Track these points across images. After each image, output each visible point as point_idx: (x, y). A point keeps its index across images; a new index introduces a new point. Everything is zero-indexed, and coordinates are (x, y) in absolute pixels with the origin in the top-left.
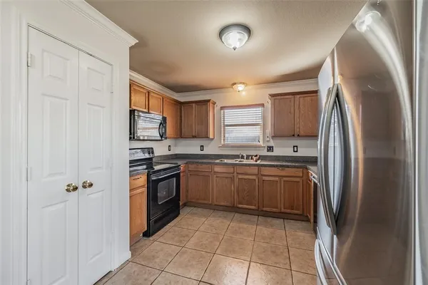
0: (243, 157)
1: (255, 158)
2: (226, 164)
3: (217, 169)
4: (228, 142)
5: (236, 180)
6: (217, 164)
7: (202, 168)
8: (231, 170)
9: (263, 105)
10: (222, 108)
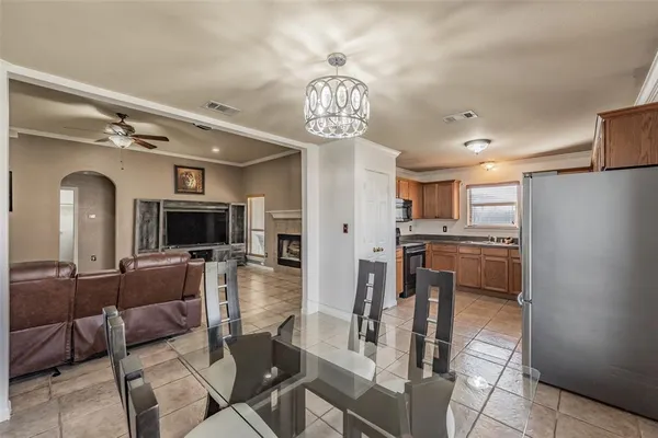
0: (492, 240)
1: (506, 241)
2: (474, 245)
3: (462, 250)
4: (476, 222)
5: (483, 262)
6: (463, 245)
7: (444, 248)
8: (478, 251)
9: (518, 182)
10: (468, 187)
